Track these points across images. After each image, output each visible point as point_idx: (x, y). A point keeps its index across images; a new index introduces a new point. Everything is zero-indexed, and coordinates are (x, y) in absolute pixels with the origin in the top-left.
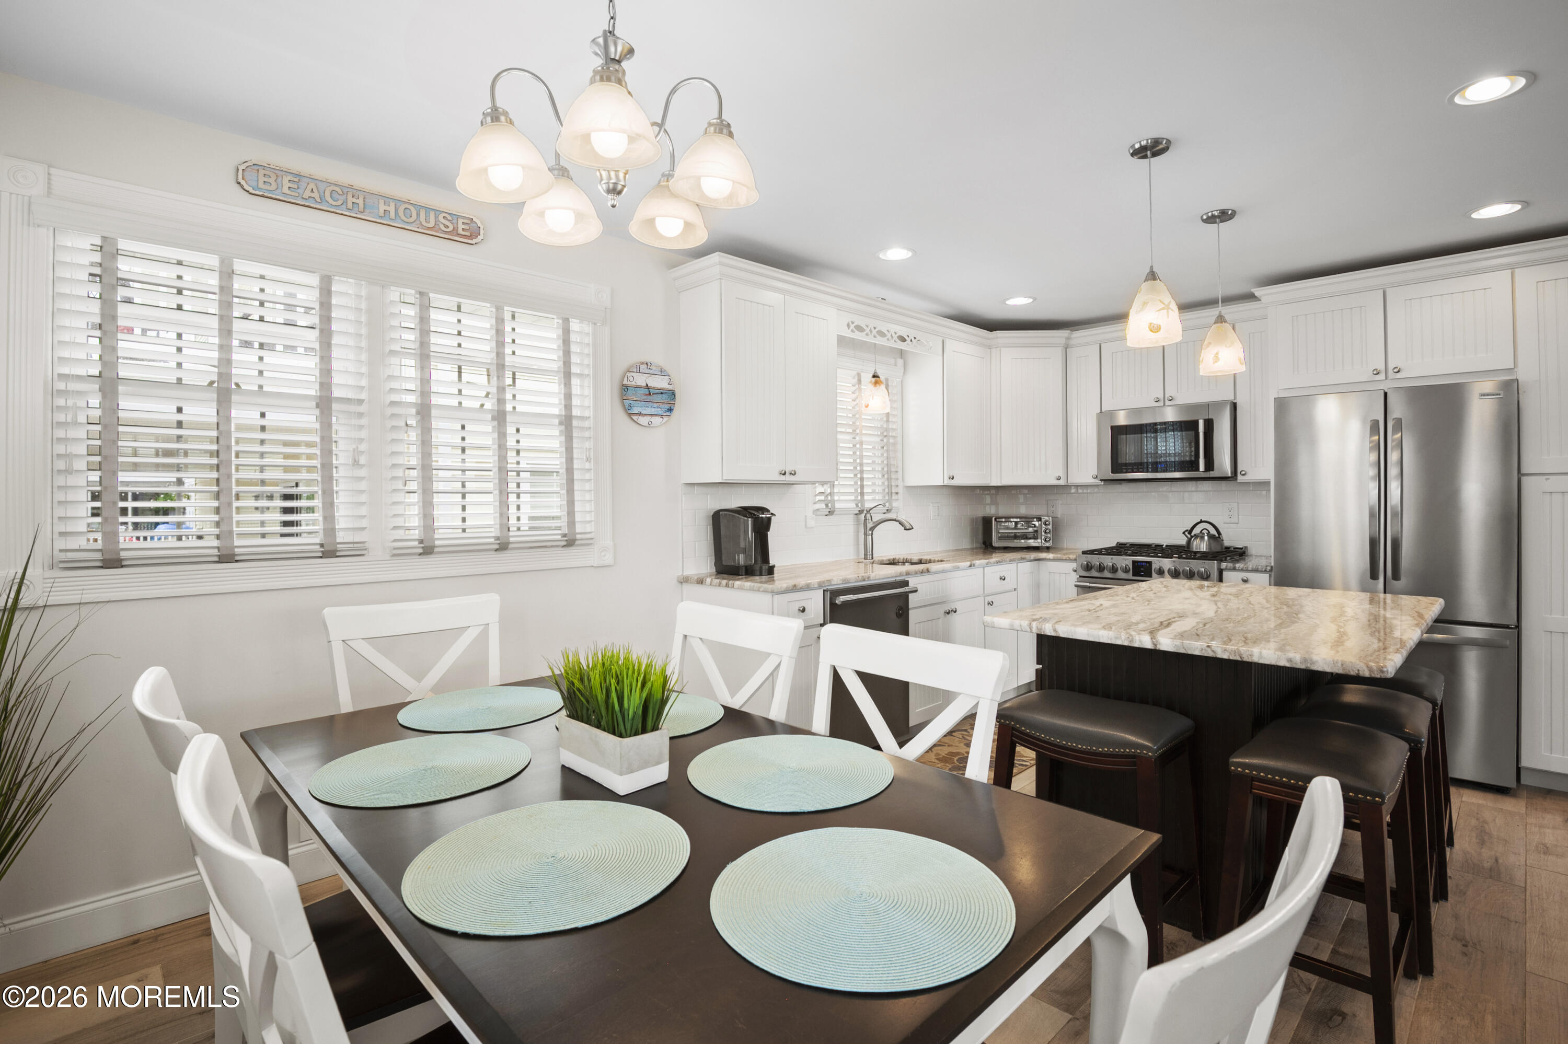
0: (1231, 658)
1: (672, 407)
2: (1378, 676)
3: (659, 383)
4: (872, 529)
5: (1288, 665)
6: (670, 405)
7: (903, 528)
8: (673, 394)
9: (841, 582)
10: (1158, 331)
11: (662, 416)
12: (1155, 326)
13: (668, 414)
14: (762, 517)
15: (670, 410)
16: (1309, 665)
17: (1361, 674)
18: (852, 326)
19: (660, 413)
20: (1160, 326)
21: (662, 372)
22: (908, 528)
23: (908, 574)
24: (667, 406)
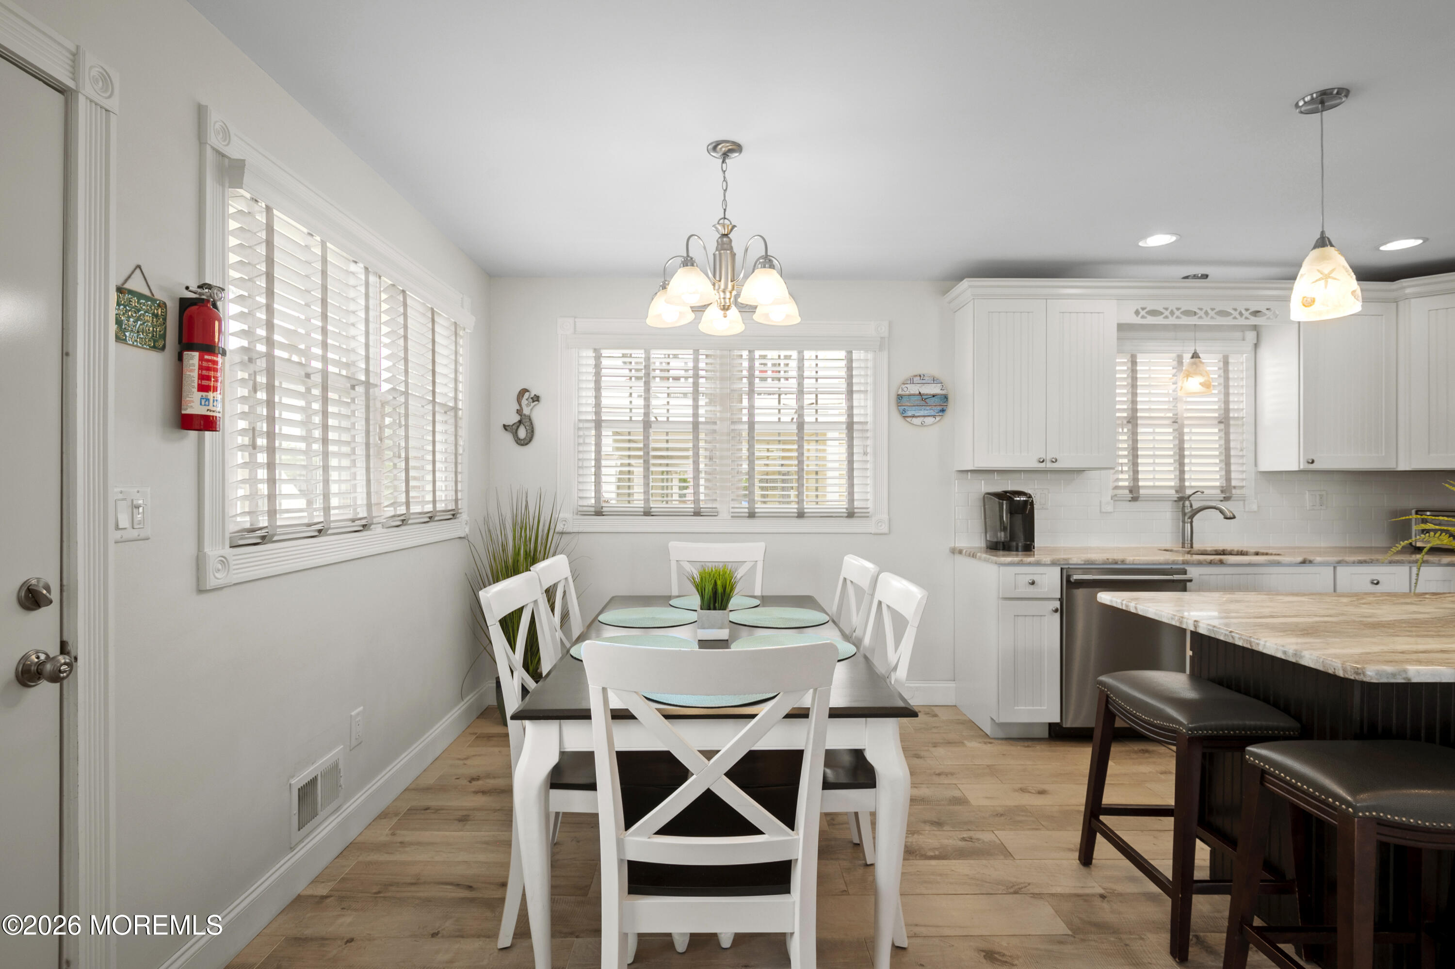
0: (1245, 646)
1: (945, 408)
2: (1352, 678)
3: (935, 389)
4: (1192, 517)
5: (1283, 657)
6: (942, 407)
7: (1223, 516)
8: (945, 398)
9: (1083, 563)
10: (1311, 305)
11: (934, 416)
12: (1309, 300)
13: (940, 414)
14: (1017, 500)
15: (943, 411)
16: (1298, 659)
17: (1337, 673)
18: (1143, 313)
19: (933, 413)
20: (1314, 299)
21: (935, 380)
22: (1228, 517)
23: (1185, 563)
24: (939, 408)
